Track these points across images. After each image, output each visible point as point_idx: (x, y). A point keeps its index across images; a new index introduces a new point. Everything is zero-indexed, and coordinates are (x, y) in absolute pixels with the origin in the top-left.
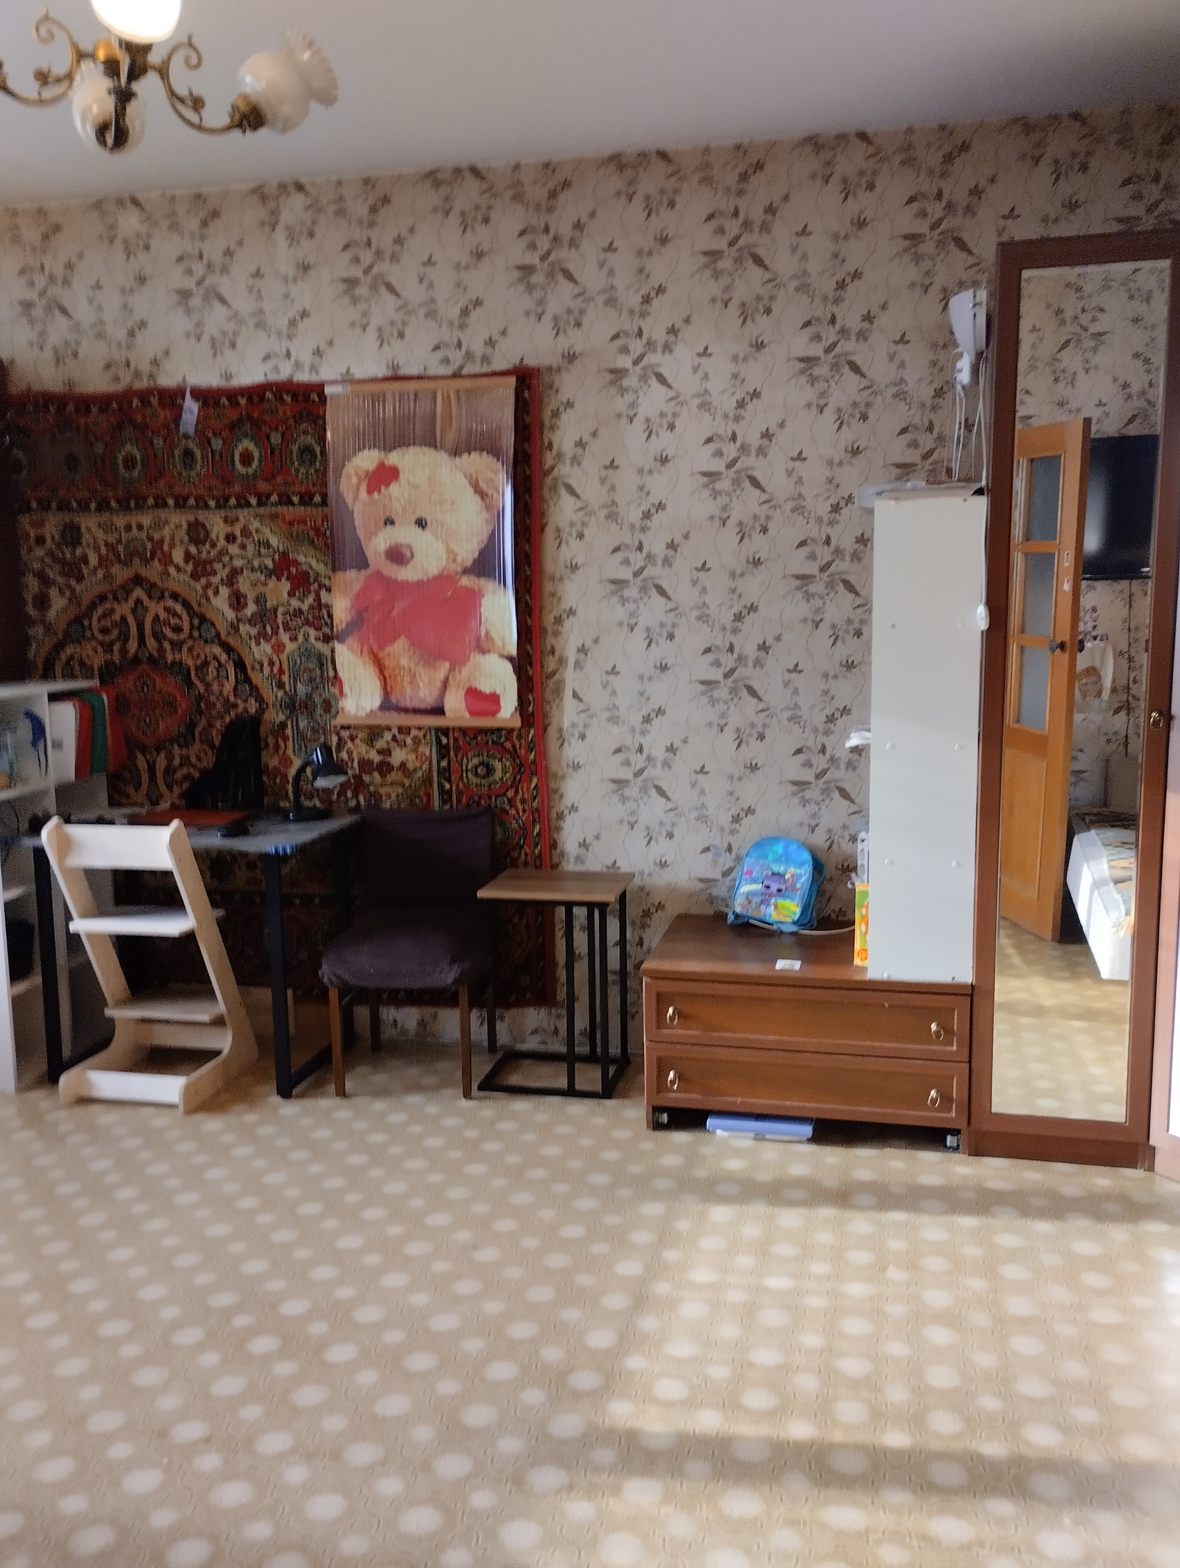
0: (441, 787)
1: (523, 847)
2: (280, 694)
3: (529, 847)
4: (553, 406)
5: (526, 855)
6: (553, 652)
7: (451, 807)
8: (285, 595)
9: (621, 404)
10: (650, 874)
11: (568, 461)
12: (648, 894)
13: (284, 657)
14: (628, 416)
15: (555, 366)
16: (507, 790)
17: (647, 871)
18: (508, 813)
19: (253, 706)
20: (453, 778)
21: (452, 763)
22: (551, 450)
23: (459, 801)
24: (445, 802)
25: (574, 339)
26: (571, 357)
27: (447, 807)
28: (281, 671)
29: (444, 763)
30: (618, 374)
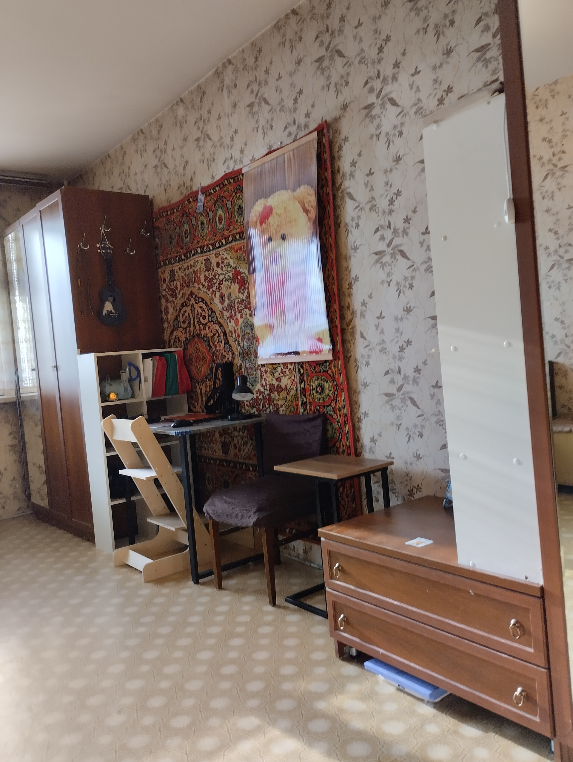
0: (302, 400)
1: (341, 441)
2: (239, 348)
3: (344, 441)
4: (338, 144)
5: (343, 446)
6: (349, 307)
7: (307, 412)
8: (237, 293)
9: (372, 129)
10: (411, 464)
11: (348, 178)
12: (411, 478)
13: (239, 327)
14: (376, 135)
15: (338, 117)
16: (331, 402)
17: (409, 462)
18: (333, 417)
19: (230, 356)
20: (307, 394)
21: (306, 385)
22: (339, 173)
23: (310, 410)
24: (305, 410)
25: (347, 94)
26: (345, 107)
27: (305, 413)
28: (238, 336)
29: (302, 386)
30: (369, 107)
